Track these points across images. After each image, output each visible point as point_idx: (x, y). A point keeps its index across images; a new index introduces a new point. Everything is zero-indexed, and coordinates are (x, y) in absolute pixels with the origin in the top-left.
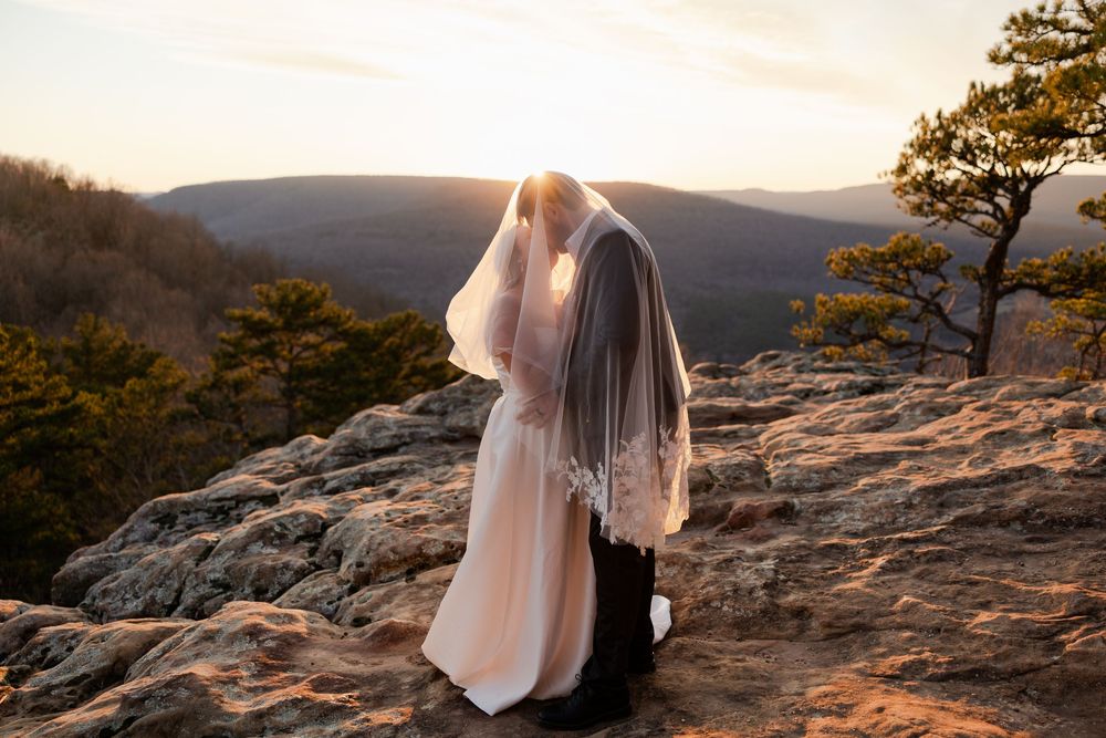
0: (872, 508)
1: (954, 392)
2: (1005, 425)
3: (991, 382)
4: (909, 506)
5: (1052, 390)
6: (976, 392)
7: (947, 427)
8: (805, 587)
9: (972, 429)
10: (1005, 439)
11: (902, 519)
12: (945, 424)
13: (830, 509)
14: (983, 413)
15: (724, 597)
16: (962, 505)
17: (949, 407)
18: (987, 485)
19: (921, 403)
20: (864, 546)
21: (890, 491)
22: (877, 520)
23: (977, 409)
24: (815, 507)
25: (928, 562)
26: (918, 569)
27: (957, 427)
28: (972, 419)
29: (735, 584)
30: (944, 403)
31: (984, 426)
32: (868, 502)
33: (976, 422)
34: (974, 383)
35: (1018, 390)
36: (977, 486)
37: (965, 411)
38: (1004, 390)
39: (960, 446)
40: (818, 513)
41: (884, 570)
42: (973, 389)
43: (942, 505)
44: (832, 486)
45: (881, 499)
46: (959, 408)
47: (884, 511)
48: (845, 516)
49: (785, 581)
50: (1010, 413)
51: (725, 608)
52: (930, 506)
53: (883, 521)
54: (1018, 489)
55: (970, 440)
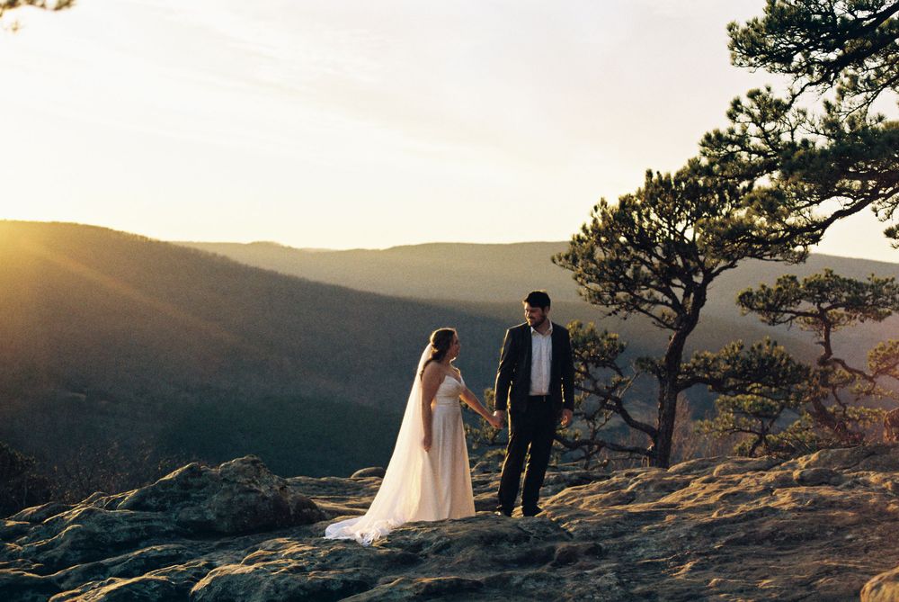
0: (664, 543)
1: (675, 473)
2: (734, 489)
3: (705, 463)
4: (690, 538)
5: (758, 466)
6: (695, 472)
7: (685, 495)
8: (644, 583)
9: (708, 495)
10: (738, 498)
11: (688, 547)
12: (682, 494)
13: (632, 546)
14: (711, 485)
15: (593, 593)
16: (728, 534)
17: (677, 484)
18: (740, 521)
19: (652, 482)
20: (671, 560)
21: (672, 530)
22: (669, 549)
23: (704, 482)
24: (619, 546)
25: (720, 563)
26: (716, 567)
27: (695, 495)
28: (704, 488)
29: (596, 585)
30: (673, 479)
31: (717, 492)
32: (658, 539)
33: (708, 490)
34: (692, 464)
35: (731, 467)
36: (734, 522)
37: (694, 485)
38: (718, 468)
39: (705, 505)
40: (622, 550)
41: (693, 569)
42: (692, 469)
43: (713, 535)
44: (623, 534)
45: (667, 536)
46: (687, 484)
47: (673, 543)
48: (643, 550)
49: (629, 582)
50: (733, 482)
51: (596, 598)
52: (705, 536)
53: (674, 549)
54: (764, 522)
55: (712, 500)
